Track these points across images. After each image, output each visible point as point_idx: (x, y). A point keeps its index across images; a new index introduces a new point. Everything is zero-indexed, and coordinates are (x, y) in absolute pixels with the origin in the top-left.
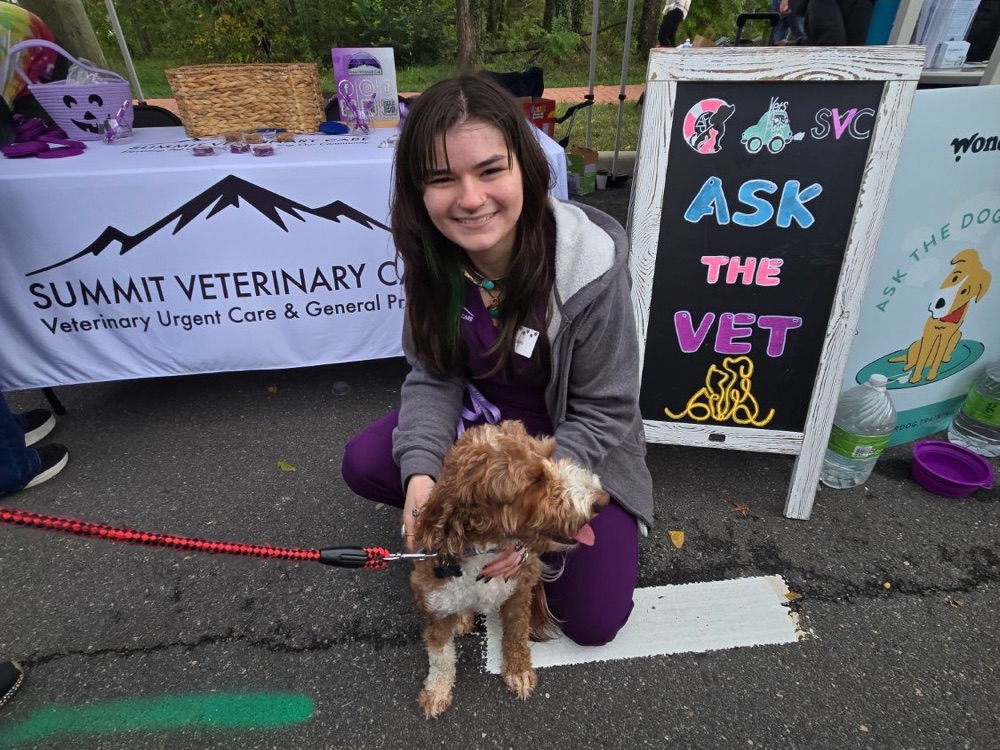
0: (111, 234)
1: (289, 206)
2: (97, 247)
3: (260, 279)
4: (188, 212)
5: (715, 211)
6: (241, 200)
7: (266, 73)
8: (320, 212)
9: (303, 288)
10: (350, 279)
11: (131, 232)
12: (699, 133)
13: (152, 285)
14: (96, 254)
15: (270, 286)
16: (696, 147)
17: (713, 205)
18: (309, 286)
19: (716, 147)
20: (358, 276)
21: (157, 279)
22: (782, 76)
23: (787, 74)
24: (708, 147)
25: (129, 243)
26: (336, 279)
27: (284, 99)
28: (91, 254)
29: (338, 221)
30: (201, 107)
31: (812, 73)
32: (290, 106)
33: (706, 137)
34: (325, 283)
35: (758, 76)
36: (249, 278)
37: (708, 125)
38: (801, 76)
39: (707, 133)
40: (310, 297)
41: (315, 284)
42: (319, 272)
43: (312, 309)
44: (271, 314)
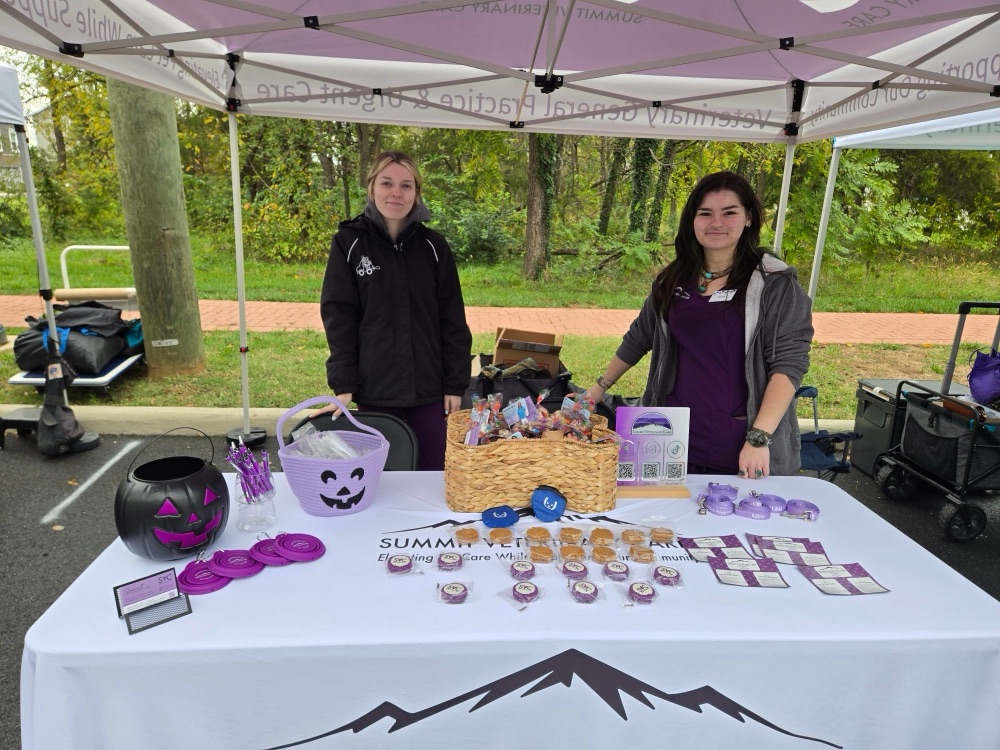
0: (386, 709)
1: (637, 688)
2: (363, 723)
4: (498, 689)
6: (576, 678)
7: (568, 446)
11: (411, 708)
14: (355, 731)
27: (583, 475)
28: (352, 730)
29: (700, 711)
30: (483, 481)
32: (590, 483)
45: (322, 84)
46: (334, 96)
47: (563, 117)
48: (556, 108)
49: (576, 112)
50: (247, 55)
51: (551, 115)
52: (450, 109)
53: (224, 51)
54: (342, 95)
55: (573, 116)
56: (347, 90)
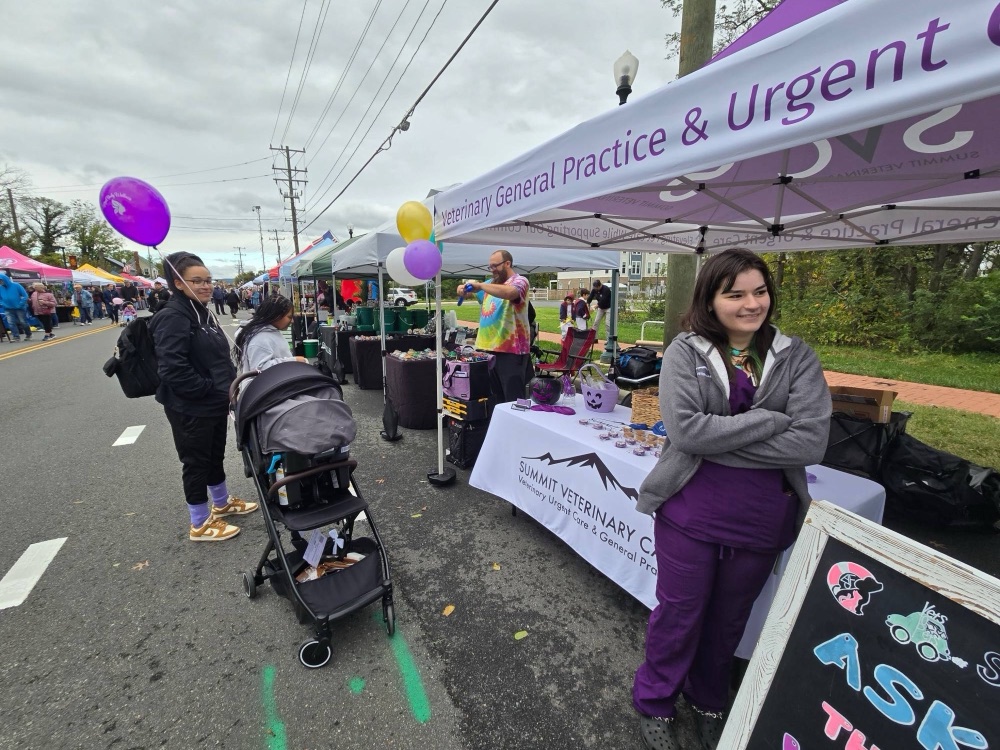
1: (612, 479)
2: (542, 458)
3: (588, 506)
5: (846, 667)
6: (595, 467)
8: (623, 488)
9: (603, 522)
10: (625, 532)
12: (843, 587)
13: (553, 482)
14: (540, 461)
15: (591, 511)
16: (838, 596)
17: (845, 660)
18: (606, 523)
19: (858, 609)
20: (630, 534)
21: (556, 482)
22: (939, 589)
23: (944, 589)
24: (850, 603)
25: (553, 462)
26: (620, 529)
31: (977, 606)
33: (849, 595)
34: (614, 527)
35: (909, 574)
36: (584, 502)
37: (853, 586)
38: (960, 600)
39: (851, 592)
40: (605, 529)
41: (609, 524)
42: (613, 519)
43: (603, 536)
44: (586, 526)
45: (746, 234)
46: (751, 240)
47: (932, 231)
48: (924, 226)
49: (945, 226)
50: (709, 226)
51: (919, 231)
52: (829, 238)
53: (698, 227)
54: (756, 239)
55: (941, 230)
56: (759, 236)
